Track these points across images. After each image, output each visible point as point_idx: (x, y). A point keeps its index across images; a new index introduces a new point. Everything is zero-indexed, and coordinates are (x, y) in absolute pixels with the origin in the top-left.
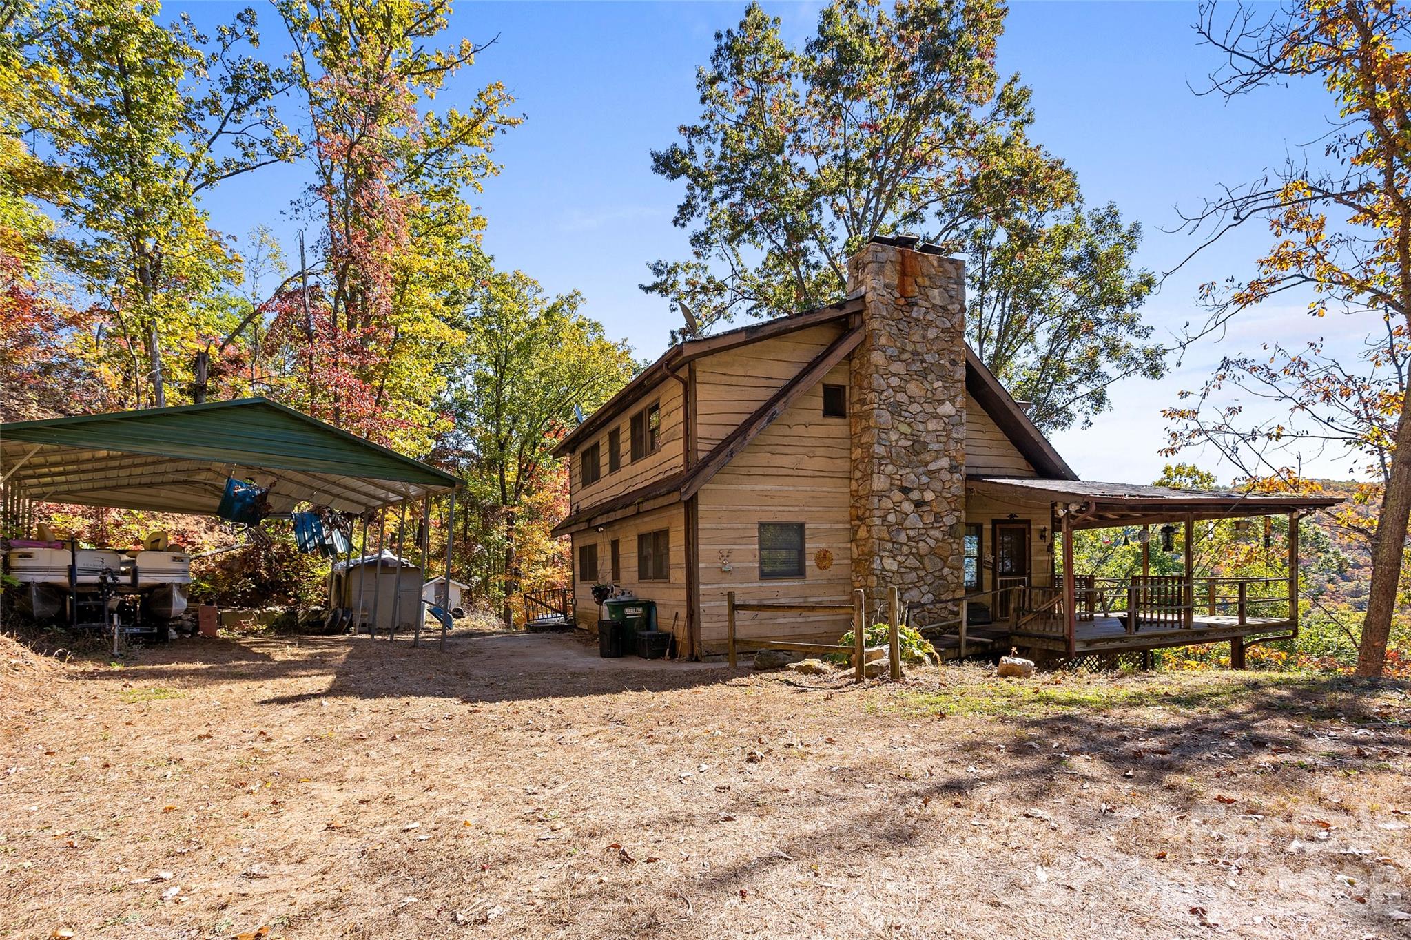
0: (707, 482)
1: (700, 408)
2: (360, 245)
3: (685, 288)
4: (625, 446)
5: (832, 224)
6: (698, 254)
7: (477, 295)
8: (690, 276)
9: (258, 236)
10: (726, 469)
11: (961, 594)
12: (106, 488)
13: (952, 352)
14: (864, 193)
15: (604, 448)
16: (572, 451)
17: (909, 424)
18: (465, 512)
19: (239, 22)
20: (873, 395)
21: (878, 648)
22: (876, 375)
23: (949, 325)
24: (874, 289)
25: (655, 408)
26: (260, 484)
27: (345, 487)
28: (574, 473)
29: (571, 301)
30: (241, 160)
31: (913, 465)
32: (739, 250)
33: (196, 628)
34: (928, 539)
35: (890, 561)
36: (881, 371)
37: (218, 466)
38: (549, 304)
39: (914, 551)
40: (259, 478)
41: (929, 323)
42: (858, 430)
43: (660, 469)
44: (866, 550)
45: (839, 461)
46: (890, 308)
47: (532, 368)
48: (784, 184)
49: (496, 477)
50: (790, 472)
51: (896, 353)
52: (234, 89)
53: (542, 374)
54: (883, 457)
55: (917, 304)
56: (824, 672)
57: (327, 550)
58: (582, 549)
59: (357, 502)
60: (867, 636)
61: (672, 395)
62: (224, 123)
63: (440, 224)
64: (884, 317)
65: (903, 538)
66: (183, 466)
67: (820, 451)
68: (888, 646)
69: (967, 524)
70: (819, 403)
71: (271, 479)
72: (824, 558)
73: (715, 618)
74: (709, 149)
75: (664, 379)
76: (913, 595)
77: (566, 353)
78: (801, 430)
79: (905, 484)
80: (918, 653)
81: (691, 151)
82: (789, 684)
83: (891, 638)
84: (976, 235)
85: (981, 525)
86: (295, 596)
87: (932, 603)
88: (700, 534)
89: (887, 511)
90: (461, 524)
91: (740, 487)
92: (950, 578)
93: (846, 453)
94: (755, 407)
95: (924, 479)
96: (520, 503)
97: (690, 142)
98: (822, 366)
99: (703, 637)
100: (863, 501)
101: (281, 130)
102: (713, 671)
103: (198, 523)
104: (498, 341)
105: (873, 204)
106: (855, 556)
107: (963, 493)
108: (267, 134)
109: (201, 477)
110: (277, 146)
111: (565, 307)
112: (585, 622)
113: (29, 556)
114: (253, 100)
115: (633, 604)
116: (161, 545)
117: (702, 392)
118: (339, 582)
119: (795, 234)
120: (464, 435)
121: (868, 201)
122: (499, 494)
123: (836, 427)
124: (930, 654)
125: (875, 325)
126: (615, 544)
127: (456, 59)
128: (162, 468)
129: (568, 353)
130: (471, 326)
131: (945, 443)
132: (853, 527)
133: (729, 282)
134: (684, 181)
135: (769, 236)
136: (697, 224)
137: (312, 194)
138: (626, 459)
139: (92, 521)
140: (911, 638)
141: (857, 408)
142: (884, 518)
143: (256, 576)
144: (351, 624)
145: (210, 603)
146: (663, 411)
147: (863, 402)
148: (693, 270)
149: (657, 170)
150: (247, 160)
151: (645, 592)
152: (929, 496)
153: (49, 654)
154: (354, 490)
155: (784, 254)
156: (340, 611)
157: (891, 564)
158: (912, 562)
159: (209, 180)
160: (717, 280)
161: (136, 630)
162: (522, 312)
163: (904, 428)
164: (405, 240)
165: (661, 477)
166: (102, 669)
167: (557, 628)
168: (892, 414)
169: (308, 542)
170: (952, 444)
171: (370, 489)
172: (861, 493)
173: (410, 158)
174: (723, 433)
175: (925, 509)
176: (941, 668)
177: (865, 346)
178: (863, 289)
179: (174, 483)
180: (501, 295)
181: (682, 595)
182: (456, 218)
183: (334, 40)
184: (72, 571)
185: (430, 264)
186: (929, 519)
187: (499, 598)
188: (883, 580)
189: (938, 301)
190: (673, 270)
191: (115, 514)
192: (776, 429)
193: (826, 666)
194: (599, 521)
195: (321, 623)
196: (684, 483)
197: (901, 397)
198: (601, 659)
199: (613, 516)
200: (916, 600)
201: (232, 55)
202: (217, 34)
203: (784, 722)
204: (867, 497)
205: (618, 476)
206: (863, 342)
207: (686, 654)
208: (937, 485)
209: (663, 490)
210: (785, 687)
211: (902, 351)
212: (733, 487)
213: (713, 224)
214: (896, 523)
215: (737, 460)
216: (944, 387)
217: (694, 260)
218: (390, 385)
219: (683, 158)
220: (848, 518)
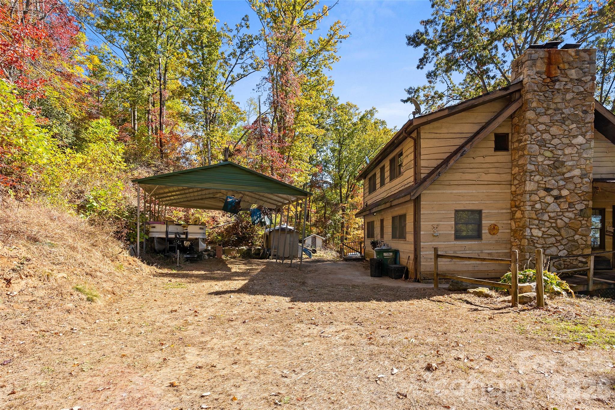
0: (425, 189)
1: (423, 152)
2: (282, 99)
3: (424, 98)
4: (387, 174)
5: (503, 55)
6: (430, 82)
7: (331, 114)
8: (426, 92)
9: (250, 102)
10: (436, 183)
11: (588, 251)
12: (188, 201)
13: (584, 106)
14: (523, 35)
15: (378, 175)
16: (365, 178)
17: (551, 151)
18: (324, 207)
19: (243, 21)
20: (526, 137)
21: (527, 284)
22: (529, 125)
23: (582, 89)
24: (529, 75)
25: (401, 154)
26: (237, 197)
27: (267, 198)
28: (365, 188)
29: (371, 112)
30: (242, 73)
31: (554, 175)
32: (451, 77)
33: (215, 255)
34: (564, 218)
35: (537, 231)
36: (533, 122)
37: (223, 191)
38: (362, 115)
39: (554, 225)
40: (236, 195)
41: (567, 91)
42: (517, 157)
43: (402, 184)
44: (521, 225)
45: (504, 175)
46: (540, 85)
47: (354, 143)
48: (476, 37)
49: (339, 191)
50: (474, 182)
51: (543, 111)
52: (240, 47)
53: (358, 145)
54: (532, 172)
55: (558, 80)
56: (491, 297)
57: (262, 224)
58: (368, 223)
59: (273, 204)
60: (520, 276)
61: (408, 147)
62: (237, 60)
63: (315, 86)
64: (535, 91)
65: (546, 217)
66: (211, 191)
67: (491, 170)
68: (535, 284)
69: (593, 209)
70: (492, 144)
71: (241, 195)
72: (493, 229)
73: (429, 260)
74: (435, 29)
75: (405, 139)
76: (553, 251)
77: (369, 136)
78: (480, 160)
79: (547, 186)
80: (557, 289)
81: (426, 32)
82: (468, 302)
83: (538, 278)
84: (600, 43)
85: (604, 209)
86: (251, 242)
87: (566, 256)
88: (422, 216)
89: (536, 202)
90: (323, 212)
91: (444, 191)
92: (580, 241)
93: (509, 171)
94: (454, 149)
95: (562, 183)
96: (348, 202)
97: (426, 28)
98: (494, 122)
99: (422, 270)
100: (519, 197)
101: (257, 59)
102: (424, 290)
103: (219, 213)
104: (340, 133)
105: (529, 39)
106: (514, 228)
107: (591, 190)
108: (252, 61)
109: (218, 195)
110: (255, 66)
111: (369, 115)
112: (369, 257)
113: (154, 227)
114: (247, 50)
115: (387, 251)
116: (197, 223)
117: (423, 143)
118: (267, 237)
119: (481, 62)
120: (326, 174)
121: (526, 38)
122: (339, 198)
123: (503, 157)
124: (566, 291)
125: (529, 96)
126: (382, 221)
127: (321, 15)
128: (204, 192)
129: (370, 135)
130: (329, 128)
131: (577, 161)
132: (512, 212)
133: (446, 93)
134: (423, 46)
135: (467, 66)
136: (430, 67)
137: (265, 81)
138: (387, 180)
139: (185, 213)
140: (552, 279)
141: (516, 145)
142: (533, 206)
143: (237, 234)
144: (270, 255)
145: (220, 245)
146: (404, 155)
147: (520, 141)
148: (427, 89)
149: (409, 44)
150: (245, 73)
151: (395, 245)
152: (565, 193)
153: (152, 265)
154: (270, 199)
155: (475, 74)
156: (266, 250)
157: (537, 233)
158: (552, 231)
159: (232, 83)
160: (439, 92)
161: (188, 256)
162: (350, 120)
163: (548, 154)
164: (300, 94)
165: (403, 188)
166: (169, 272)
167: (356, 260)
168: (540, 146)
169: (255, 220)
170: (582, 161)
171: (275, 198)
172: (518, 192)
173: (303, 61)
174: (435, 164)
175: (562, 200)
176: (574, 300)
177: (522, 110)
178: (521, 77)
179: (210, 198)
180: (341, 113)
181: (412, 247)
182: (321, 82)
183: (275, 18)
184: (167, 233)
185: (309, 102)
186: (565, 206)
187: (338, 244)
188: (532, 241)
189: (574, 76)
190: (417, 90)
191: (192, 211)
192: (465, 160)
193: (493, 293)
194: (374, 210)
195: (259, 254)
196: (412, 191)
197: (546, 136)
198: (370, 278)
199: (380, 208)
200: (555, 254)
201: (240, 34)
202: (236, 27)
203: (459, 335)
204: (521, 194)
205: (384, 188)
206: (520, 108)
207: (413, 277)
208: (571, 186)
209: (403, 194)
210: (465, 305)
211: (548, 109)
212: (440, 191)
213: (438, 66)
214: (541, 209)
215: (443, 177)
216: (577, 127)
217: (428, 84)
218: (292, 154)
219: (422, 36)
220: (509, 206)
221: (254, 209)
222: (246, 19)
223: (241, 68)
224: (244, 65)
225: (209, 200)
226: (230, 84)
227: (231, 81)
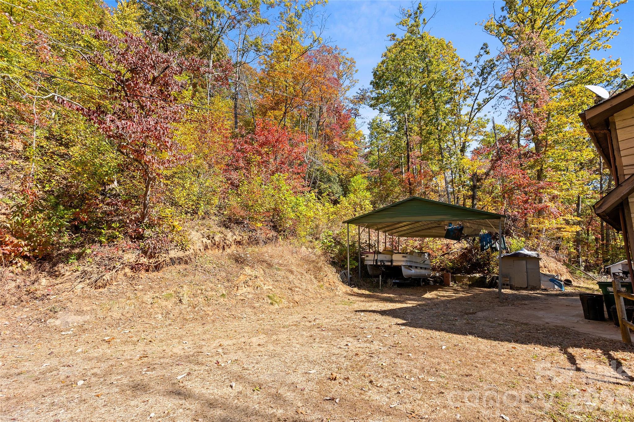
19: (482, 50)
33: (442, 281)
52: (482, 74)
57: (493, 249)
62: (480, 88)
86: (487, 270)
113: (367, 256)
114: (489, 74)
143: (471, 261)
145: (447, 272)
150: (491, 95)
191: (427, 240)
201: (481, 63)
202: (475, 59)
221: (485, 234)
222: (485, 47)
223: (486, 92)
224: (490, 89)
225: (436, 229)
226: (476, 111)
227: (477, 109)
